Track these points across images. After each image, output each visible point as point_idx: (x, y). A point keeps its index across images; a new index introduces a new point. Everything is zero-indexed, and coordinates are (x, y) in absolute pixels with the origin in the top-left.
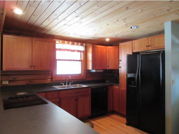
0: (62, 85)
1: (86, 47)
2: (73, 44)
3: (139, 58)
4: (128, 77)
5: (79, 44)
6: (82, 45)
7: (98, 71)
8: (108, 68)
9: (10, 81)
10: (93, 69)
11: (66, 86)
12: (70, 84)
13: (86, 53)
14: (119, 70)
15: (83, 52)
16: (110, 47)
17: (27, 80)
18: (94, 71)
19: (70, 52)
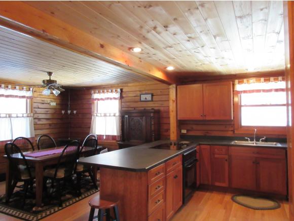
0: (247, 140)
9: (188, 131)
11: (254, 142)
12: (260, 141)
17: (203, 130)
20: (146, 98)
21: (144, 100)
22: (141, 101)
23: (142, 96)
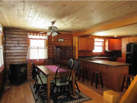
0: (95, 57)
1: (105, 40)
2: (99, 39)
3: (132, 45)
4: (127, 53)
5: (102, 38)
6: (103, 39)
7: (110, 51)
8: (115, 50)
10: (108, 50)
11: (97, 57)
13: (104, 43)
14: (121, 51)
15: (103, 42)
16: (116, 39)
18: (109, 51)
19: (98, 42)
20: (61, 41)
21: (60, 41)
22: (59, 42)
23: (59, 39)
